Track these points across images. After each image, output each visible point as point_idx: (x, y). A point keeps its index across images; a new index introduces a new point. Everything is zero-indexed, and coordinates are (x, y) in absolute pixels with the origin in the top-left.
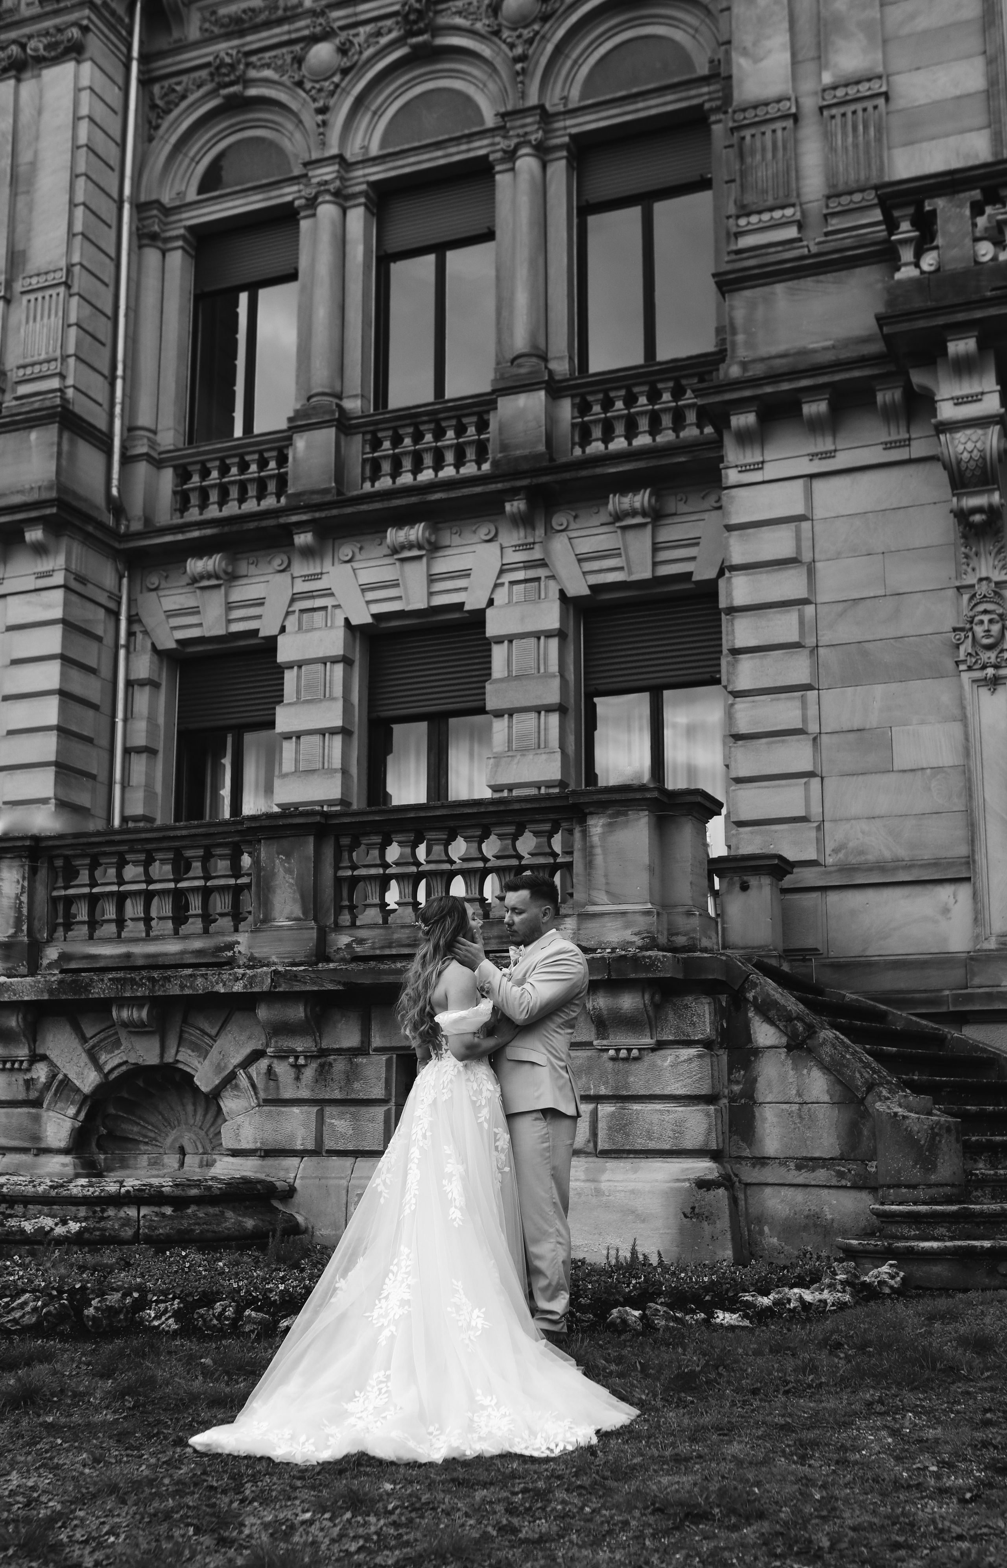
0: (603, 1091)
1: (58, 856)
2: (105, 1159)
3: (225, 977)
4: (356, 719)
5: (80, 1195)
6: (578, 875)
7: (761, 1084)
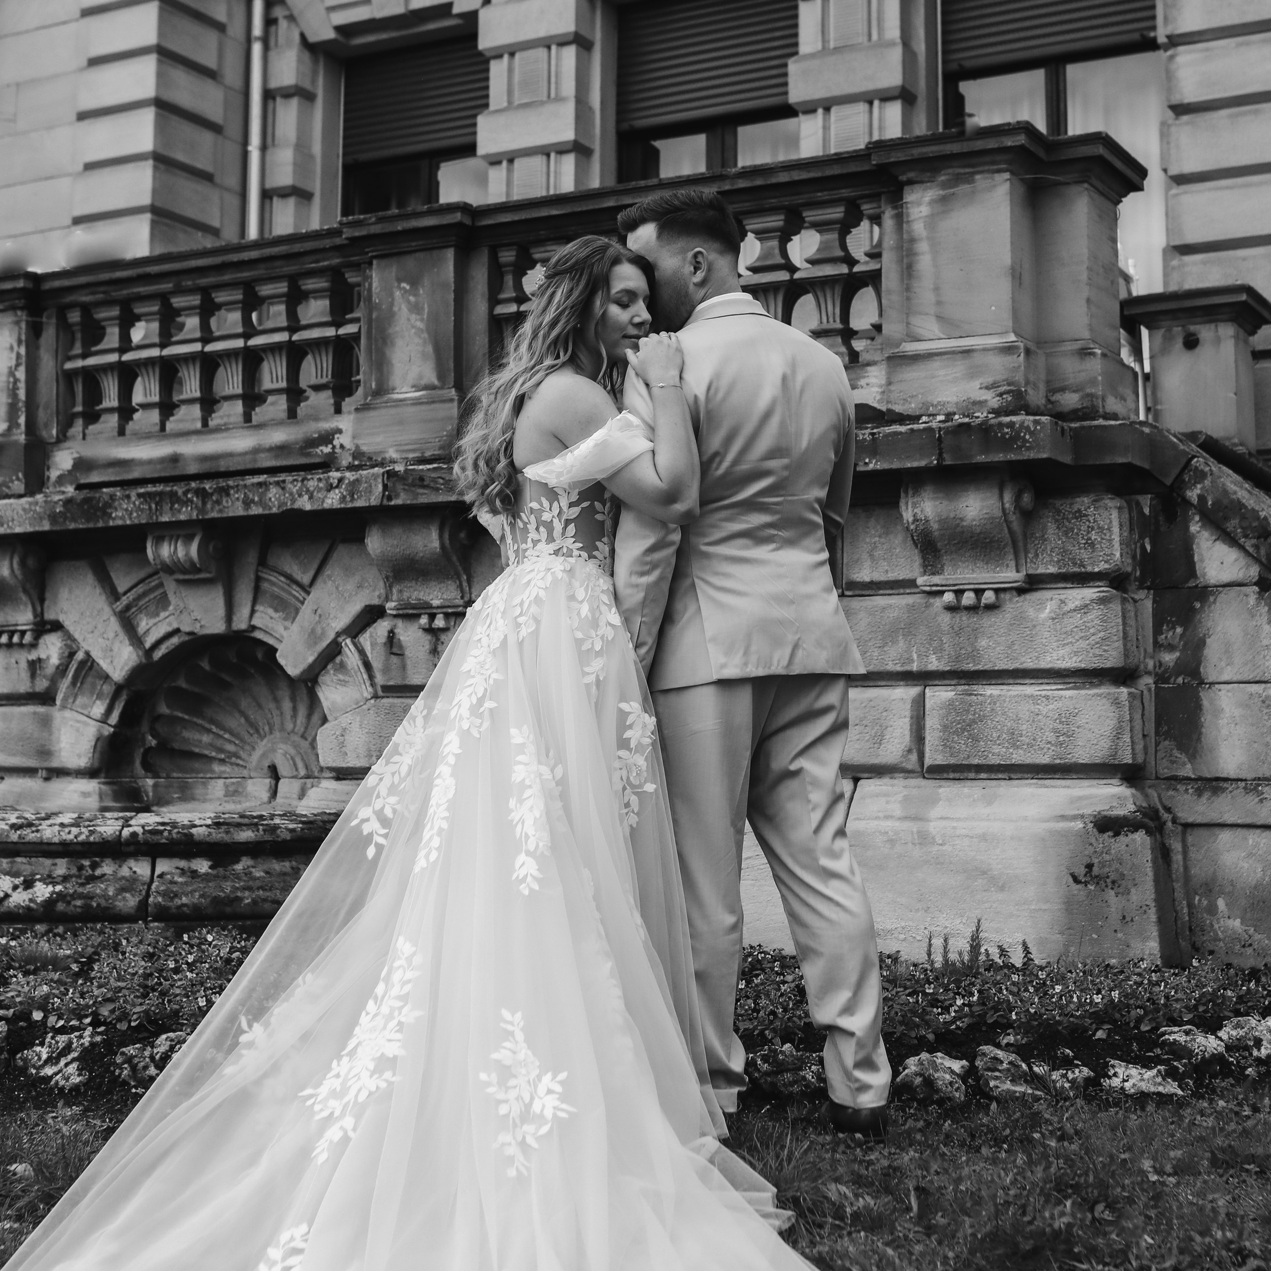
0: (934, 664)
1: (72, 306)
2: (155, 786)
3: (312, 484)
4: (598, 130)
5: (56, 840)
6: (889, 292)
7: (1213, 651)
